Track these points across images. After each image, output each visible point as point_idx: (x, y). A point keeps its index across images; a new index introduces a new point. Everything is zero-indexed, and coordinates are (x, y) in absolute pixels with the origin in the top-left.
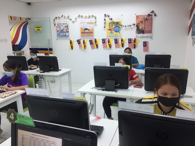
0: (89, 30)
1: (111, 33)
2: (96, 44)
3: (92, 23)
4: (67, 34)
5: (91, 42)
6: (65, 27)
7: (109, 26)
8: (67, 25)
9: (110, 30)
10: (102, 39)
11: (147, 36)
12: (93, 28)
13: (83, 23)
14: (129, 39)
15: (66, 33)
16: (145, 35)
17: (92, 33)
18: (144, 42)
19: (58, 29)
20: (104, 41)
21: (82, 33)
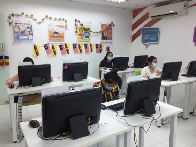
0: (59, 33)
1: (82, 38)
2: (67, 49)
3: (63, 27)
5: (61, 47)
6: (28, 28)
7: (80, 31)
8: (30, 26)
9: (81, 35)
10: (73, 44)
11: (109, 42)
12: (63, 32)
13: (52, 25)
14: (96, 44)
15: (29, 36)
16: (108, 41)
17: (63, 37)
18: (107, 47)
20: (74, 46)
21: (50, 36)
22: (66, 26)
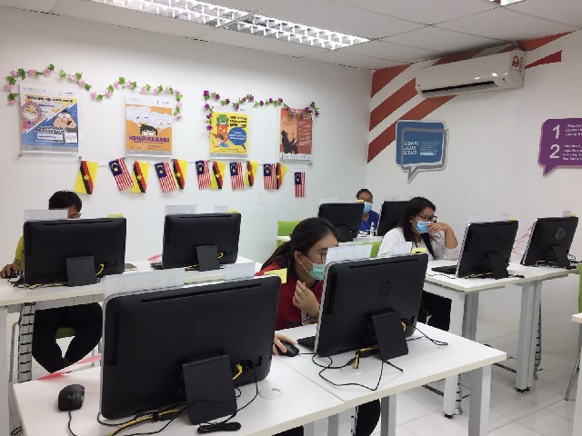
0: (155, 130)
1: (223, 145)
2: (179, 175)
3: (168, 111)
4: (70, 138)
5: (160, 169)
7: (218, 125)
8: (70, 106)
9: (220, 136)
10: (197, 163)
12: (169, 126)
13: (136, 106)
14: (265, 165)
15: (67, 134)
16: (300, 156)
17: (166, 140)
18: (296, 174)
19: (31, 117)
21: (131, 138)
22: (178, 110)
